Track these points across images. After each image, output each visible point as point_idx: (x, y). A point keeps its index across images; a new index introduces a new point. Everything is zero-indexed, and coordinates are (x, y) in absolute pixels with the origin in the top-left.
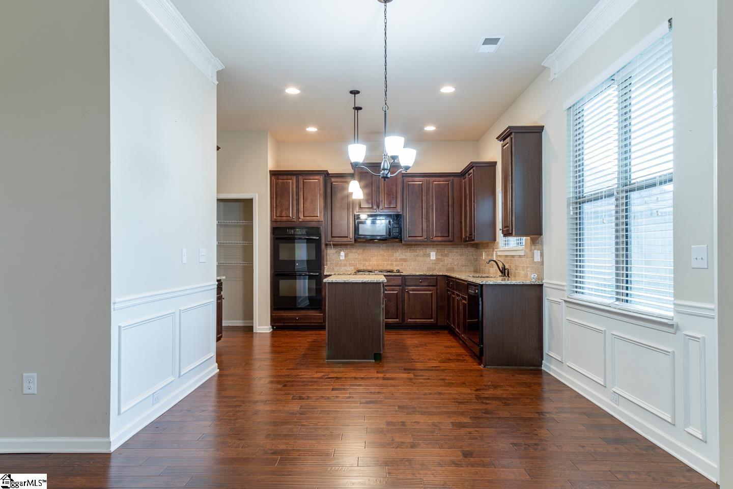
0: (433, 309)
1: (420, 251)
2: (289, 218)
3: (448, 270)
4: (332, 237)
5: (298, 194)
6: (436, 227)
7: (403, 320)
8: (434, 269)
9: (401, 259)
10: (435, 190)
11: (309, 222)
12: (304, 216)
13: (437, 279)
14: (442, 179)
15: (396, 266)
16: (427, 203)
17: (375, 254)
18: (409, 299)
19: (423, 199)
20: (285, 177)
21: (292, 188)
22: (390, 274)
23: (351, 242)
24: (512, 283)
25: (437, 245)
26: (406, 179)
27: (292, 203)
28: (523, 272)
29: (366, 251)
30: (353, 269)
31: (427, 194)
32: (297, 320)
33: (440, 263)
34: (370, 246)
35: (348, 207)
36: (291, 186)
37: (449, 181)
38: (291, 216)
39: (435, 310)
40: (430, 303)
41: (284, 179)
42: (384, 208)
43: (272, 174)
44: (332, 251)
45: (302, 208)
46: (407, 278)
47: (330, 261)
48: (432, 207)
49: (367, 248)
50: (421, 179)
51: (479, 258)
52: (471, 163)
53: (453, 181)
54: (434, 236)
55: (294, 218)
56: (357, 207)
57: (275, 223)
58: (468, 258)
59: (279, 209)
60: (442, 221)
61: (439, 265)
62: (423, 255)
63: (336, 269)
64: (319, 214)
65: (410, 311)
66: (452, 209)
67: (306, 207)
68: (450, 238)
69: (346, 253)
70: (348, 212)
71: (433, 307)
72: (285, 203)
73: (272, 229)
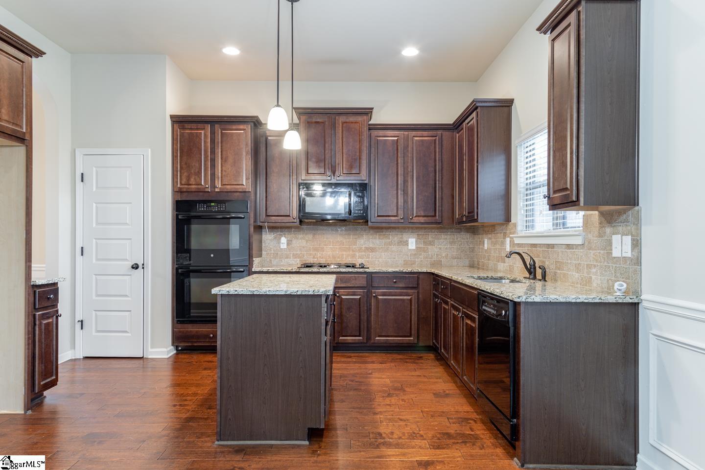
0: (413, 322)
1: (394, 237)
2: (200, 187)
3: (433, 265)
4: (267, 216)
5: (213, 152)
6: (417, 202)
7: (369, 338)
8: (414, 263)
9: (367, 249)
10: (416, 150)
11: (229, 194)
12: (222, 185)
13: (418, 278)
14: (425, 133)
15: (360, 257)
16: (405, 168)
17: (330, 242)
18: (377, 307)
19: (399, 161)
20: (194, 126)
21: (205, 142)
22: (350, 270)
23: (295, 224)
24: (578, 301)
25: (417, 228)
26: (375, 133)
27: (205, 164)
28: (577, 275)
29: (317, 236)
30: (298, 262)
31: (405, 155)
32: (211, 338)
33: (421, 254)
34: (323, 230)
35: (290, 172)
36: (203, 138)
37: (436, 136)
38: (203, 184)
39: (414, 324)
40: (409, 312)
41: (193, 128)
42: (342, 175)
43: (174, 120)
44: (268, 237)
45: (220, 171)
46: (375, 277)
47: (266, 251)
48: (412, 173)
49: (319, 232)
50: (396, 133)
51: (481, 247)
52: (473, 101)
53: (442, 136)
54: (415, 215)
55: (208, 187)
56: (304, 172)
57: (179, 194)
58: (461, 248)
59: (185, 174)
60: (427, 194)
61: (420, 257)
62: (398, 243)
63: (274, 262)
64: (245, 181)
65: (378, 324)
66: (441, 177)
67: (225, 171)
68: (437, 218)
69: (288, 239)
70: (290, 180)
71: (413, 319)
72: (194, 164)
73: (175, 203)
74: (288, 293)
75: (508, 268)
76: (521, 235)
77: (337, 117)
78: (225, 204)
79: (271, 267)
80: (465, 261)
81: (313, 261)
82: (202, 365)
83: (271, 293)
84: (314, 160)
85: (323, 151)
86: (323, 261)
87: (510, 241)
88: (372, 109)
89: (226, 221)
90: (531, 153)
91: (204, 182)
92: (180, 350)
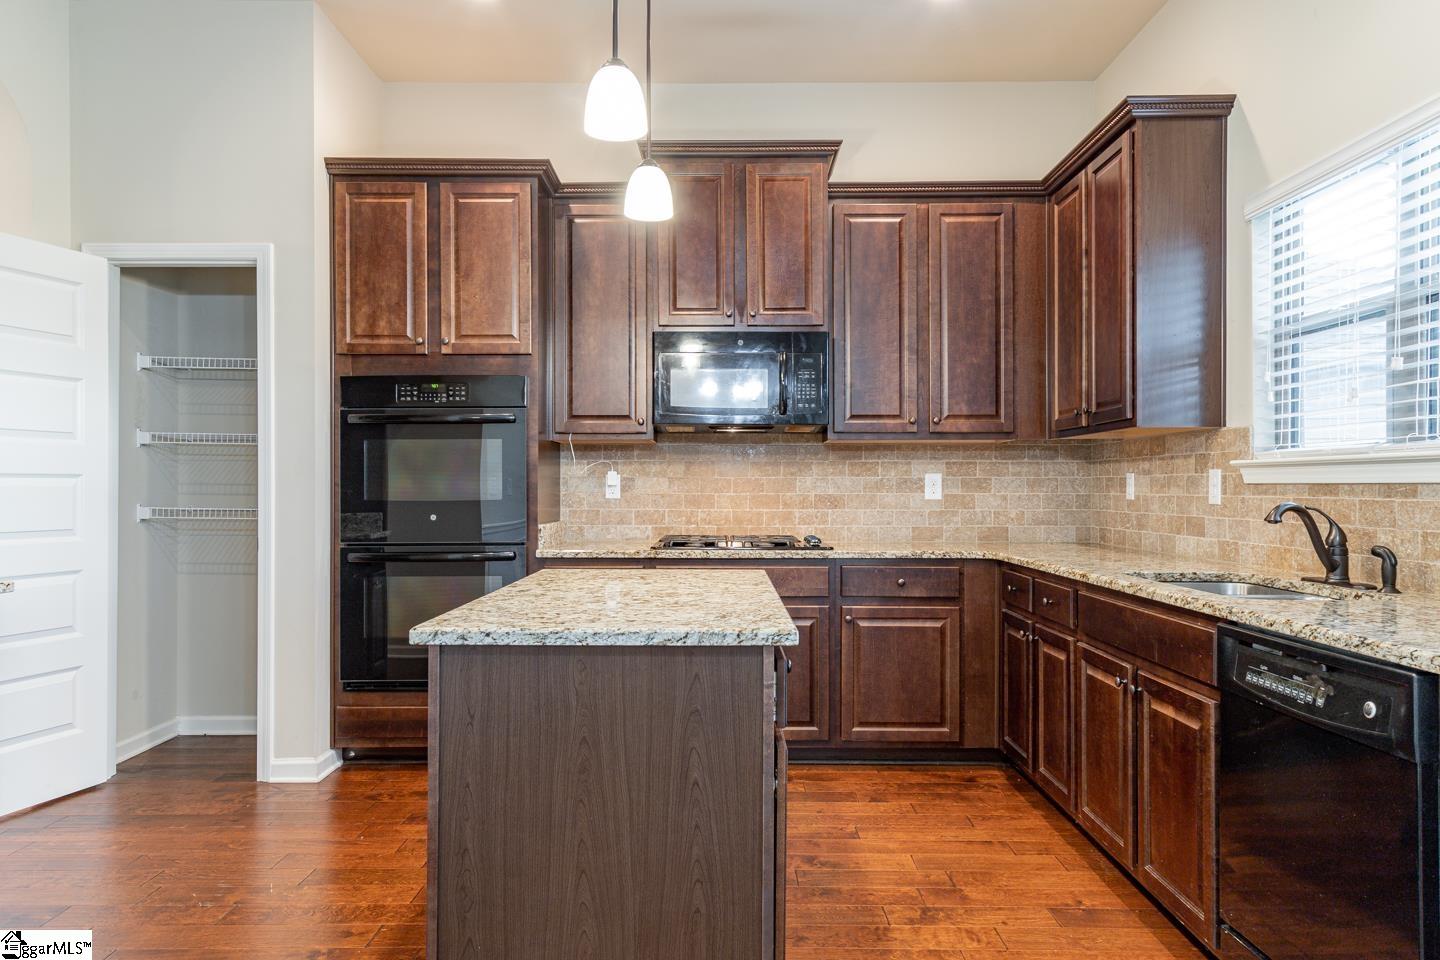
0: (948, 690)
1: (888, 470)
2: (401, 342)
3: (986, 539)
4: (572, 417)
5: (435, 252)
6: (951, 380)
7: (835, 729)
8: (936, 535)
9: (821, 500)
10: (949, 249)
11: (477, 359)
12: (459, 336)
13: (961, 573)
14: (972, 206)
15: (803, 521)
16: (921, 295)
17: (729, 482)
18: (856, 649)
19: (906, 278)
20: (386, 186)
21: (415, 227)
22: (787, 554)
23: (643, 437)
25: (946, 447)
26: (843, 206)
27: (415, 284)
29: (696, 469)
30: (649, 532)
31: (920, 260)
33: (957, 512)
34: (711, 453)
35: (630, 307)
36: (409, 218)
37: (999, 214)
38: (409, 333)
39: (952, 691)
40: (938, 664)
41: (384, 191)
42: (761, 311)
43: (337, 172)
44: (573, 471)
45: (453, 303)
46: (851, 570)
47: (570, 506)
48: (937, 308)
49: (702, 458)
50: (898, 206)
51: (1112, 494)
52: (1125, 103)
53: (1013, 213)
54: (946, 414)
55: (423, 343)
56: (664, 305)
57: (350, 360)
58: (1058, 497)
59: (365, 309)
60: (975, 361)
61: (955, 519)
62: (899, 486)
63: (590, 533)
64: (517, 328)
65: (859, 693)
66: (1011, 317)
67: (467, 302)
68: (1003, 420)
69: (625, 475)
70: (630, 326)
71: (948, 680)
72: (386, 283)
73: (339, 383)
74: (655, 642)
75: (1216, 551)
76: (1261, 460)
77: (749, 167)
78: (465, 384)
79: (582, 545)
80: (1067, 529)
81: (687, 530)
82: (406, 805)
83: (601, 643)
84: (690, 274)
85: (715, 253)
86: (710, 531)
87: (1224, 478)
88: (838, 143)
89: (473, 428)
90: (1290, 239)
91: (413, 331)
92: (354, 758)
